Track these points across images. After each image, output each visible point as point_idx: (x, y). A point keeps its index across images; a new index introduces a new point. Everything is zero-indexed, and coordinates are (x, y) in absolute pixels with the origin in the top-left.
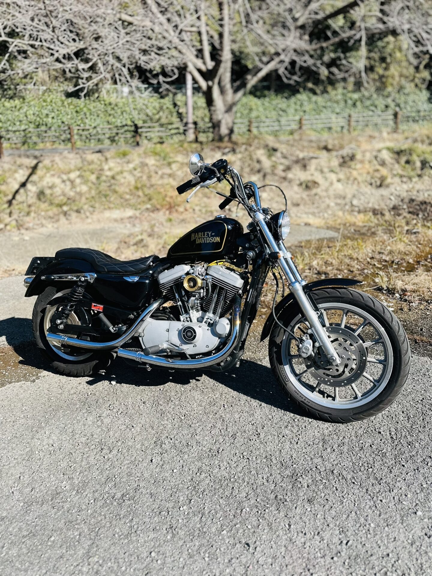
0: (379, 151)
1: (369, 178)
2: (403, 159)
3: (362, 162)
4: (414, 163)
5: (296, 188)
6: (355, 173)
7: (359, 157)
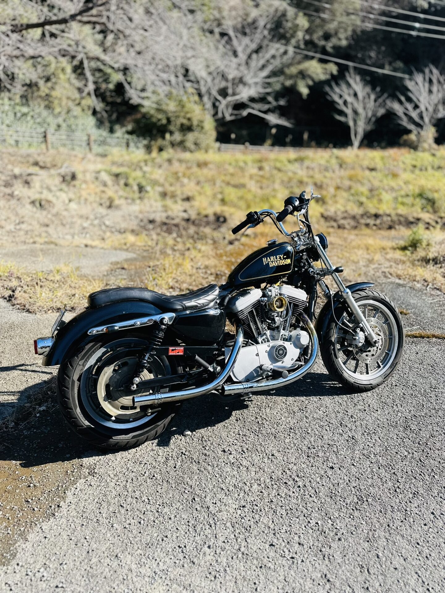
0: (99, 172)
1: (98, 199)
2: (122, 182)
3: (85, 182)
4: (132, 187)
5: (29, 207)
6: (84, 194)
7: (79, 176)
